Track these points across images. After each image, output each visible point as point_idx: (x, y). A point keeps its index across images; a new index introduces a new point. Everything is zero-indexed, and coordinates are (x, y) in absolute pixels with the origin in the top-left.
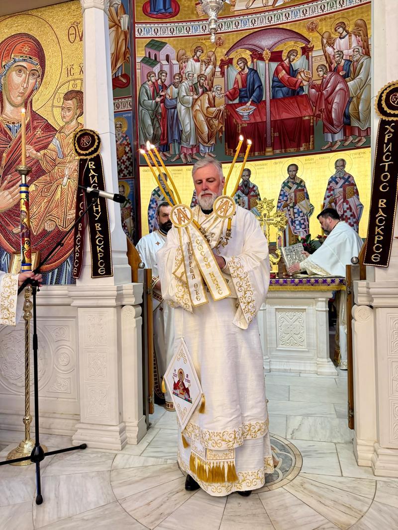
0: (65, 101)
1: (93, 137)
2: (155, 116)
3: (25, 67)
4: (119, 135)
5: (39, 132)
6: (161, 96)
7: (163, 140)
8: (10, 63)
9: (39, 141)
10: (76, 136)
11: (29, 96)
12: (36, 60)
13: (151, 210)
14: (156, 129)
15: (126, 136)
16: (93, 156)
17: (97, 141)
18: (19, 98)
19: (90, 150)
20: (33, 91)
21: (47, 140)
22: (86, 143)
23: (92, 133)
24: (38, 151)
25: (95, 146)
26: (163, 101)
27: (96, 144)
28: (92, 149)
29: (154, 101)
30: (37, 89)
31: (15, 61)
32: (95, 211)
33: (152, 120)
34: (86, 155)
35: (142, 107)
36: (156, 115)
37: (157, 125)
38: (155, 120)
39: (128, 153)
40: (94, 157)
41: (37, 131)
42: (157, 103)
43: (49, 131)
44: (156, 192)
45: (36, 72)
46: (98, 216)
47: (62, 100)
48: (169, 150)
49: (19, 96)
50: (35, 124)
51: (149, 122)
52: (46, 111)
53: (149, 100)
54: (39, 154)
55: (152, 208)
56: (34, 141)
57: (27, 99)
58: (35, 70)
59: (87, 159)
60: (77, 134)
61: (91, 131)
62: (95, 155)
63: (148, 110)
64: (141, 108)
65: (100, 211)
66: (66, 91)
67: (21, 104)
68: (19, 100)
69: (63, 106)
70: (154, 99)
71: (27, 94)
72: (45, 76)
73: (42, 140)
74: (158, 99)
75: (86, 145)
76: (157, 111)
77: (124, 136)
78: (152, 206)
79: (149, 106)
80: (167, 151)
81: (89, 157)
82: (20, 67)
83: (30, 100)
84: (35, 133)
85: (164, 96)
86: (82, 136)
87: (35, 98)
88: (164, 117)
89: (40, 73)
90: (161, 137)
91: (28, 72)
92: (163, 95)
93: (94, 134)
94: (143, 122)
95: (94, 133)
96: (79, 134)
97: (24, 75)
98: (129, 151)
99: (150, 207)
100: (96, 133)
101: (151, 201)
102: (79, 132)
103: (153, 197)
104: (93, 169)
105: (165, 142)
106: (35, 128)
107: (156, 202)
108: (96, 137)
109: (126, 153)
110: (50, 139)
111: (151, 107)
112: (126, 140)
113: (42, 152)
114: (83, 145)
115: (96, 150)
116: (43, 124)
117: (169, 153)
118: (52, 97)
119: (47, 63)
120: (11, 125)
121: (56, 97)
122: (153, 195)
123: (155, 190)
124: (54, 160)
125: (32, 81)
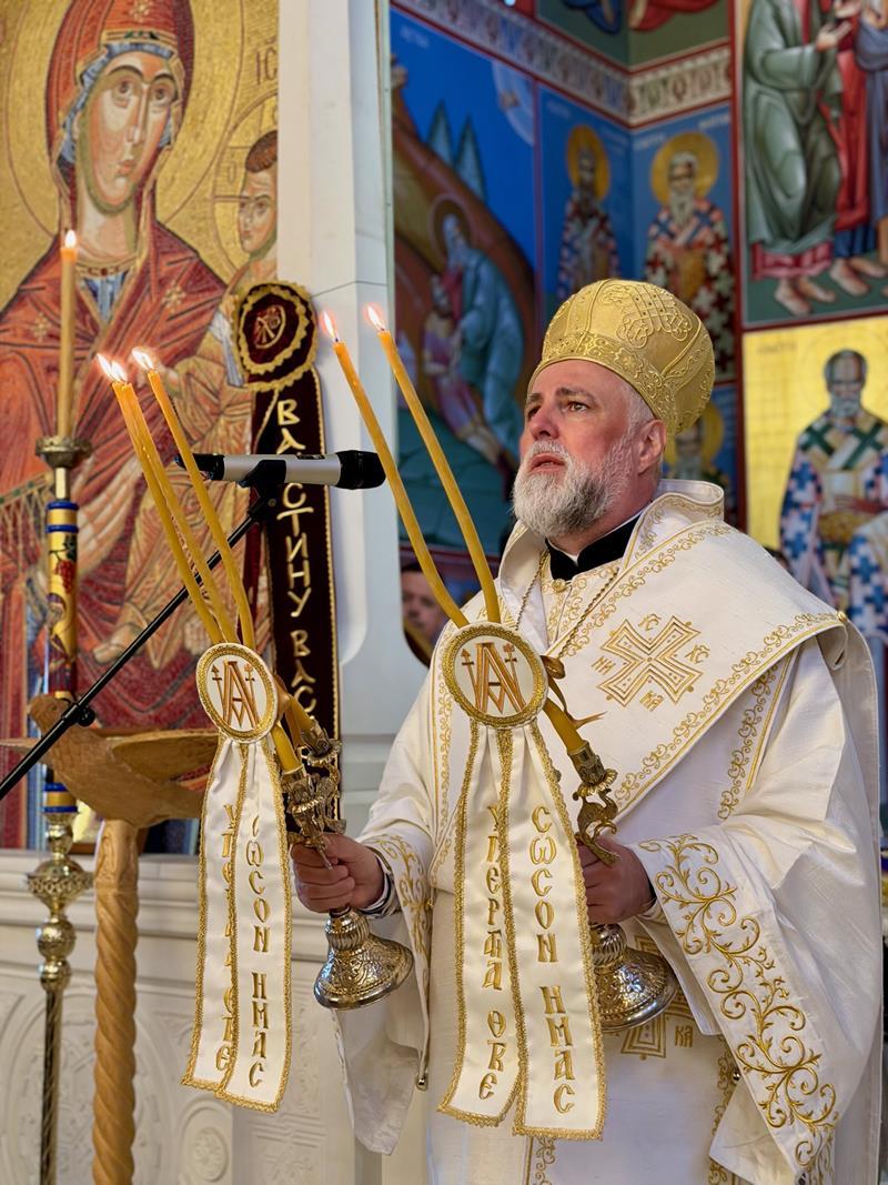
0: (250, 175)
1: (290, 307)
2: (813, 109)
3: (137, 71)
4: (682, 206)
5: (174, 297)
6: (839, 22)
7: (852, 205)
8: (97, 65)
9: (175, 329)
10: (241, 311)
11: (147, 173)
12: (168, 42)
13: (795, 515)
14: (817, 166)
15: (712, 208)
16: (289, 380)
17: (303, 322)
18: (121, 182)
19: (279, 360)
20: (158, 150)
21: (196, 325)
22: (268, 335)
23: (285, 295)
24: (170, 363)
25: (296, 344)
26: (848, 43)
27: (301, 333)
28: (287, 353)
29: (809, 50)
30: (169, 143)
31: (111, 56)
32: (292, 585)
33: (802, 132)
34: (267, 377)
35: (757, 80)
36: (818, 110)
37: (823, 149)
38: (815, 127)
39: (715, 278)
40: (296, 382)
41: (168, 292)
42: (822, 56)
43: (202, 291)
44: (816, 437)
45: (167, 81)
46: (302, 603)
47: (242, 171)
48: (876, 246)
49: (120, 174)
50: (165, 269)
51: (786, 140)
52: (193, 218)
53: (787, 45)
54: (173, 375)
55: (797, 506)
56: (158, 330)
57: (142, 185)
58: (164, 76)
59: (271, 392)
60: (246, 301)
61: (284, 287)
62: (297, 374)
63: (782, 91)
64: (753, 87)
65: (307, 582)
66: (253, 139)
67: (126, 203)
68: (119, 188)
69: (245, 194)
70: (809, 36)
71: (142, 164)
72: (193, 94)
73: (182, 325)
74: (828, 38)
75: (269, 340)
76: (823, 90)
77: (704, 207)
78: (800, 496)
79: (787, 74)
80: (865, 250)
81: (277, 386)
82: (124, 73)
83: (149, 186)
84: (164, 300)
85: (855, 20)
86: (260, 307)
87: (163, 175)
88: (852, 107)
89: (180, 84)
90: (842, 199)
91: (145, 87)
92: (848, 19)
93: (293, 299)
94: (762, 144)
95: (293, 293)
96: (252, 300)
97: (134, 100)
98: (722, 268)
99: (789, 504)
100: (299, 293)
101: (793, 475)
102: (250, 293)
103: (804, 458)
104: (289, 427)
105: (858, 214)
106: (162, 283)
107: (814, 478)
108: (300, 309)
109: (709, 280)
110: (205, 319)
111: (796, 74)
112: (711, 225)
113: (183, 366)
114: (260, 343)
115: (300, 357)
116: (186, 266)
117: (877, 262)
118: (213, 167)
119: (200, 44)
120: (98, 281)
121: (224, 165)
122: (804, 448)
123: (810, 430)
124: (216, 394)
125: (156, 117)
